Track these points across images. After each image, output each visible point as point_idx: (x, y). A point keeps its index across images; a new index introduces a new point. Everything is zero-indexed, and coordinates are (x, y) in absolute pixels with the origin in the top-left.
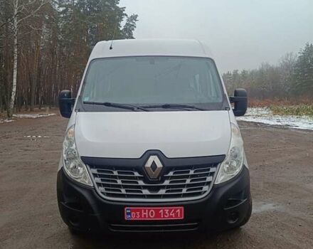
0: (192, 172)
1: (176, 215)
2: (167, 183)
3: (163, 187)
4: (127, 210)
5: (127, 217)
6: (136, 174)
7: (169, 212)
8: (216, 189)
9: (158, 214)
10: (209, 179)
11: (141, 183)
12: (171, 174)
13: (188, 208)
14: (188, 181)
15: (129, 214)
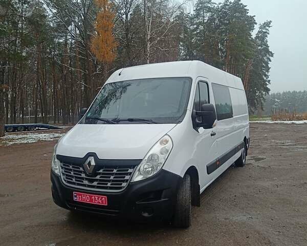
0: (115, 171)
1: (102, 202)
2: (98, 177)
3: (97, 180)
4: (74, 194)
5: (75, 198)
6: (81, 169)
7: (98, 199)
8: (131, 185)
9: (91, 200)
10: (127, 177)
11: (83, 175)
12: (101, 171)
13: (110, 197)
14: (112, 178)
15: (76, 196)
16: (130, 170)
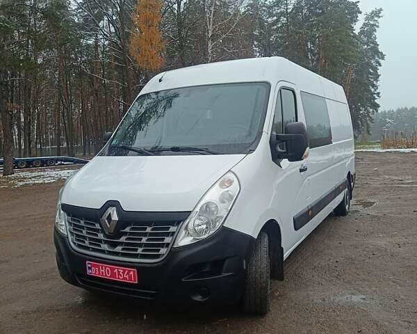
0: (149, 230)
1: (130, 277)
2: (123, 239)
3: (121, 244)
4: (88, 263)
5: (89, 272)
6: (98, 226)
7: (124, 273)
8: (174, 252)
9: (113, 274)
10: (168, 240)
11: (101, 236)
12: (127, 230)
13: (141, 270)
14: (144, 240)
15: (90, 268)
16: (172, 229)
